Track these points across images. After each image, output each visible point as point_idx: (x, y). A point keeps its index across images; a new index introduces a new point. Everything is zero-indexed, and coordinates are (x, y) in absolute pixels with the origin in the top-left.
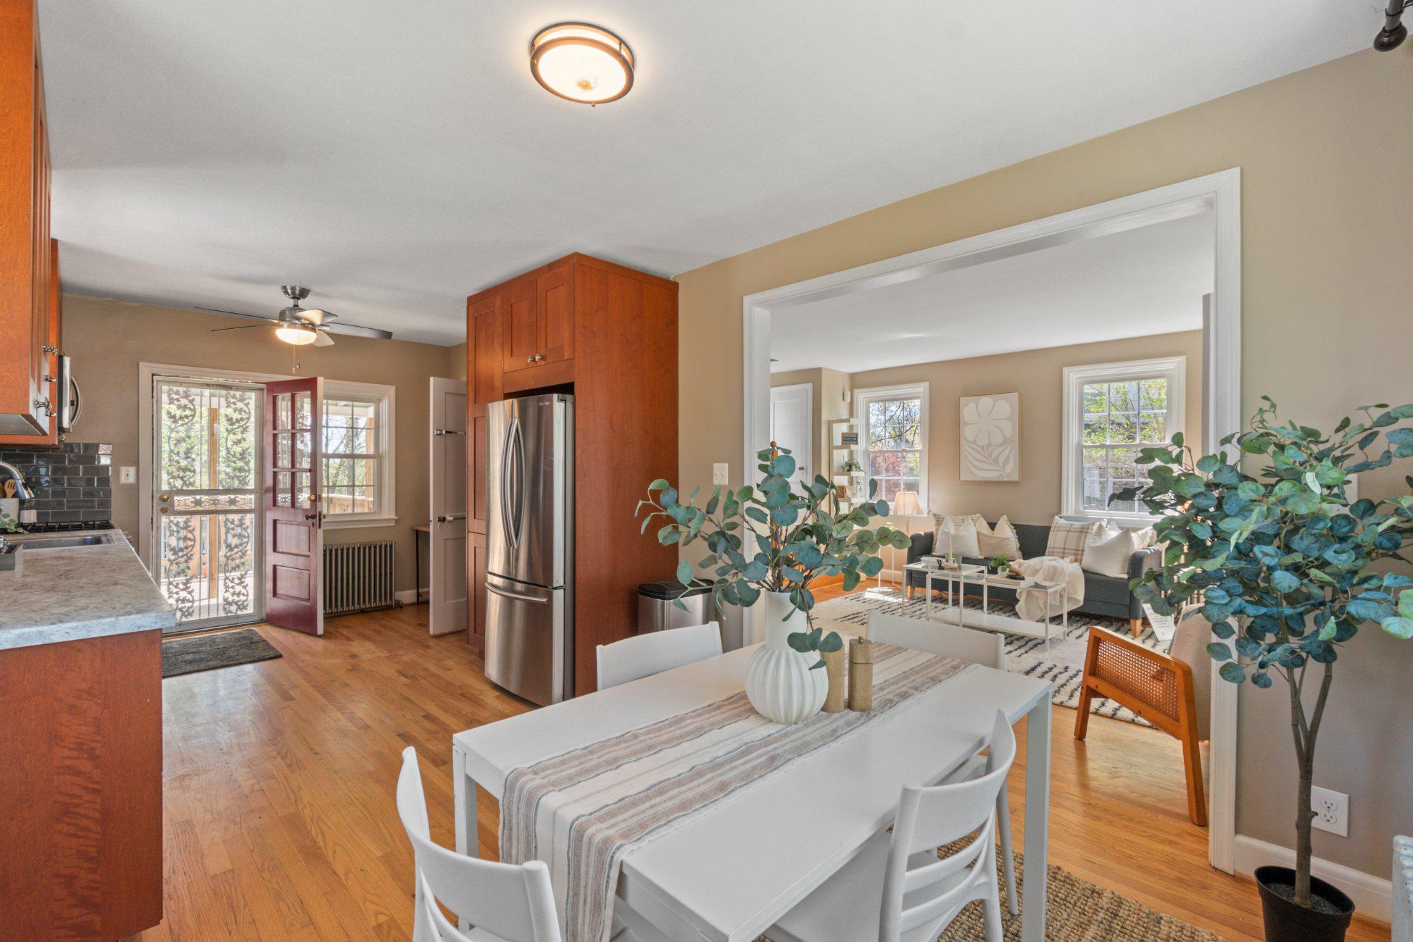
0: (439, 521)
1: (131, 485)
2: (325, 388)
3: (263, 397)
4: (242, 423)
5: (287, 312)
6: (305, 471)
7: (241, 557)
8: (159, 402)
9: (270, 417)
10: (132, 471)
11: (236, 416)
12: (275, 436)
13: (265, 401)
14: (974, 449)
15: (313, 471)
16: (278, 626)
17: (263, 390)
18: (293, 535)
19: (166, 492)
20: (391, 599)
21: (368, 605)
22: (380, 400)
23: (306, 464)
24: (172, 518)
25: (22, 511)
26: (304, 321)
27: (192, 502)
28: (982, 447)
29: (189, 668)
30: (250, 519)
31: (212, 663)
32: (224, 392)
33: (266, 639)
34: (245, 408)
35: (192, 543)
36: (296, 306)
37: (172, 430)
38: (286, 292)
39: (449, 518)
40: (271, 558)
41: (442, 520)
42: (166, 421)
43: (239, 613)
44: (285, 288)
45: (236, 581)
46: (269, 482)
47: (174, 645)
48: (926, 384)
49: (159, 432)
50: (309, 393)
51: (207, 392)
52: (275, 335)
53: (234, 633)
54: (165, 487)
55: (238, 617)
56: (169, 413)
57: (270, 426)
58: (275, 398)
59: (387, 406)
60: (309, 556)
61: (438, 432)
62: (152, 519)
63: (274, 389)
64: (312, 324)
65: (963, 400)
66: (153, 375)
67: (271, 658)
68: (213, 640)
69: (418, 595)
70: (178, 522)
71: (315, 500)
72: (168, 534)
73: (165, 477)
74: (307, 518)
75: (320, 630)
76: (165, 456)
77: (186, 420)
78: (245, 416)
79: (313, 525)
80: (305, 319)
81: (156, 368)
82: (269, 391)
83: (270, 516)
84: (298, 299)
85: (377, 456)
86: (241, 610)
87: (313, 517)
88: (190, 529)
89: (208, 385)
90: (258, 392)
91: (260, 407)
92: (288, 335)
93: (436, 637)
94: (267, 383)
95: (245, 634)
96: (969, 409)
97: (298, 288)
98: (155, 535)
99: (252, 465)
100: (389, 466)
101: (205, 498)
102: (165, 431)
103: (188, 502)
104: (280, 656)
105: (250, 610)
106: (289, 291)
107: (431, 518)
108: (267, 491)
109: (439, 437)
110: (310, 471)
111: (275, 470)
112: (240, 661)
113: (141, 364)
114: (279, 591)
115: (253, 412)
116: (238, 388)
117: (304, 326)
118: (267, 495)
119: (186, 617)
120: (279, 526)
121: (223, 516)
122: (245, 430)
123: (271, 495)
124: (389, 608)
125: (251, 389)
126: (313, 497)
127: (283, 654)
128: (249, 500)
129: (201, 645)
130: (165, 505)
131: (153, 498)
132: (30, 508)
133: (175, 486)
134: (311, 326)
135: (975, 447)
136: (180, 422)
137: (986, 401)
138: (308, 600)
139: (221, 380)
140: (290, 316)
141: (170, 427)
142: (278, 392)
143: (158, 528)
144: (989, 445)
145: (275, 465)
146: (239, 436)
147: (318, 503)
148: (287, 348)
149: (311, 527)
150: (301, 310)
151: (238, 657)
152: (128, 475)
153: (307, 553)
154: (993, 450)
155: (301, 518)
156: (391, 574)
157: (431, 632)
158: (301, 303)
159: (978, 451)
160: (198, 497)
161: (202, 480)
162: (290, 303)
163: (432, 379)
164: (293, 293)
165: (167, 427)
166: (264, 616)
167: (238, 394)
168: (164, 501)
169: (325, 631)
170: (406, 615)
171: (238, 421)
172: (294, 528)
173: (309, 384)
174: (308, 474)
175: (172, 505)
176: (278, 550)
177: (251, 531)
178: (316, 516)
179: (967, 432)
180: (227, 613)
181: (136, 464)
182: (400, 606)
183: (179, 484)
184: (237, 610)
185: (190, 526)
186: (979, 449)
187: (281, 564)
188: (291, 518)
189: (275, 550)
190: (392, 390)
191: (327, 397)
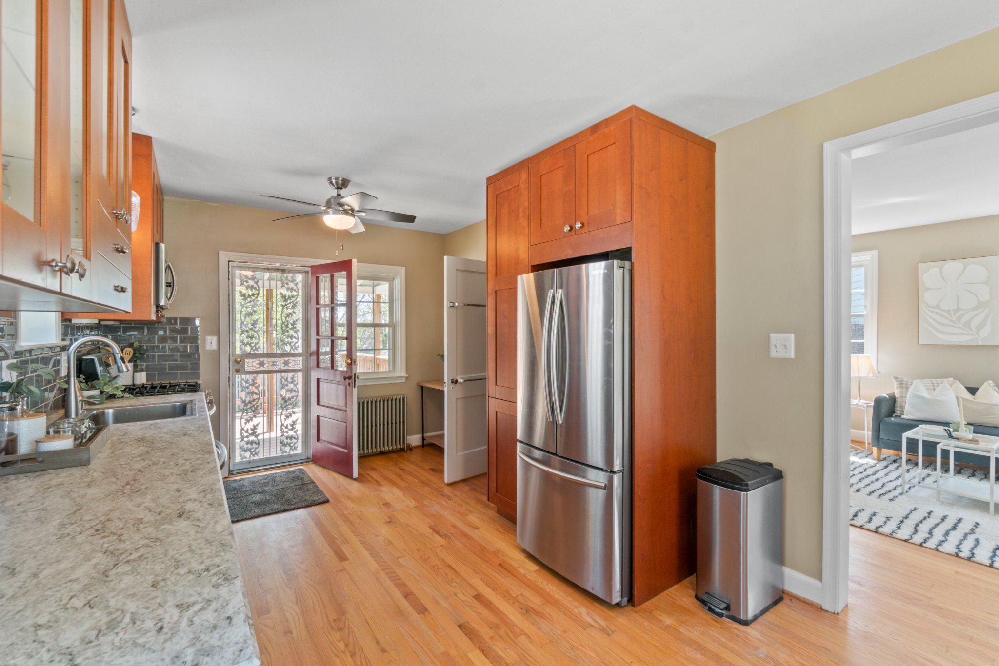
0: (452, 382)
1: (214, 351)
2: (358, 270)
3: (308, 278)
4: (293, 299)
5: (332, 200)
6: (341, 338)
7: (293, 408)
8: (233, 284)
9: (314, 294)
10: (214, 339)
11: (288, 293)
12: (318, 310)
13: (310, 281)
14: (937, 313)
15: (350, 338)
16: (320, 466)
17: (307, 272)
18: (332, 392)
19: (239, 356)
20: (403, 443)
21: (386, 448)
22: (393, 279)
23: (341, 332)
24: (243, 376)
25: (135, 374)
26: (346, 207)
27: (257, 364)
28: (948, 312)
29: (258, 511)
30: (300, 377)
31: (276, 506)
32: (279, 274)
33: (314, 480)
34: (295, 287)
35: (258, 397)
36: (339, 195)
37: (242, 306)
38: (331, 183)
39: (460, 380)
40: (315, 410)
41: (455, 382)
42: (238, 299)
43: (292, 453)
44: (330, 179)
45: (290, 427)
46: (313, 347)
47: (246, 483)
48: (875, 253)
49: (234, 308)
50: (344, 273)
51: (267, 275)
52: (323, 222)
53: (289, 472)
54: (238, 352)
55: (291, 456)
56: (241, 292)
57: (314, 301)
58: (317, 278)
59: (399, 283)
60: (346, 411)
61: (452, 305)
62: (229, 378)
63: (317, 270)
64: (352, 210)
65: (922, 266)
66: (229, 261)
67: (320, 503)
68: (273, 478)
69: (423, 439)
70: (248, 380)
71: (351, 363)
72: (240, 389)
73: (238, 344)
74: (345, 379)
75: (355, 475)
76: (238, 324)
77: (253, 298)
78: (294, 293)
79: (349, 384)
80: (348, 205)
81: (232, 255)
82: (313, 273)
83: (315, 374)
84: (341, 189)
85: (392, 325)
86: (293, 450)
87: (350, 378)
88: (256, 385)
89: (268, 269)
90: (304, 274)
91: (306, 287)
92: (333, 221)
93: (450, 484)
94: (311, 267)
95: (297, 474)
96: (929, 274)
97: (340, 179)
98: (231, 390)
99: (300, 334)
100: (401, 333)
101: (265, 360)
102: (238, 307)
103: (254, 364)
104: (327, 501)
105: (299, 450)
106: (334, 181)
107: (446, 380)
108: (311, 354)
109: (451, 309)
110: (347, 339)
111: (318, 337)
112: (297, 505)
113: (220, 252)
114: (322, 437)
115: (300, 291)
116: (289, 271)
117: (346, 212)
118: (312, 358)
119: (254, 455)
120: (321, 384)
121: (279, 374)
122: (294, 306)
123: (315, 357)
124: (402, 450)
125: (299, 272)
126: (349, 361)
127: (330, 499)
128: (298, 363)
129: (265, 484)
130: (238, 367)
131: (229, 361)
132: (141, 371)
133: (245, 351)
134: (351, 212)
135: (939, 311)
136: (249, 299)
137: (953, 267)
138: (345, 447)
139: (278, 265)
140: (336, 204)
141: (241, 304)
142: (320, 274)
143: (233, 385)
144: (959, 309)
145: (318, 334)
146: (290, 311)
147: (353, 366)
148: (331, 233)
149: (348, 386)
150: (343, 198)
151: (295, 501)
152: (211, 343)
153: (344, 408)
154: (963, 314)
155: (339, 378)
156: (404, 422)
157: (446, 481)
158: (343, 192)
159: (942, 316)
160: (262, 360)
161: (262, 348)
162: (334, 192)
163: (446, 258)
164: (337, 183)
165: (239, 304)
166: (310, 455)
167: (290, 276)
168: (238, 363)
169: (359, 474)
170: (415, 456)
171: (290, 298)
172: (334, 386)
173: (346, 266)
174: (346, 341)
175: (243, 366)
176: (321, 403)
177: (300, 386)
178: (351, 377)
179: (928, 298)
180: (283, 453)
181: (218, 333)
182: (410, 448)
183: (248, 349)
184: (290, 451)
185: (256, 383)
186: (945, 314)
187: (323, 415)
188: (331, 378)
189: (318, 403)
190: (402, 270)
191: (359, 278)
